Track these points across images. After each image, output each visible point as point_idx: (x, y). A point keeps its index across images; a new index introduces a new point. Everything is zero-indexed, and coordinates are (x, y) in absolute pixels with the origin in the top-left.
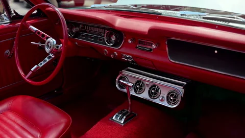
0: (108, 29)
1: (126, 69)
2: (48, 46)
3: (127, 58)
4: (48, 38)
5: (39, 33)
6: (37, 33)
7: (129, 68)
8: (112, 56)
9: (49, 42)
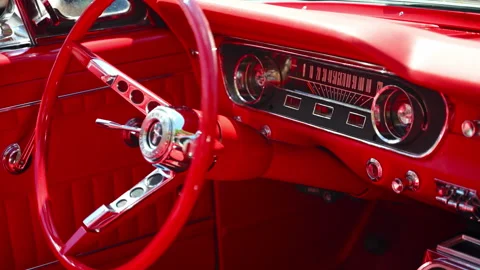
0: (386, 80)
1: (454, 241)
2: (150, 134)
3: (456, 198)
4: (153, 105)
5: (123, 86)
6: (115, 87)
7: (464, 237)
8: (396, 186)
9: (156, 121)
